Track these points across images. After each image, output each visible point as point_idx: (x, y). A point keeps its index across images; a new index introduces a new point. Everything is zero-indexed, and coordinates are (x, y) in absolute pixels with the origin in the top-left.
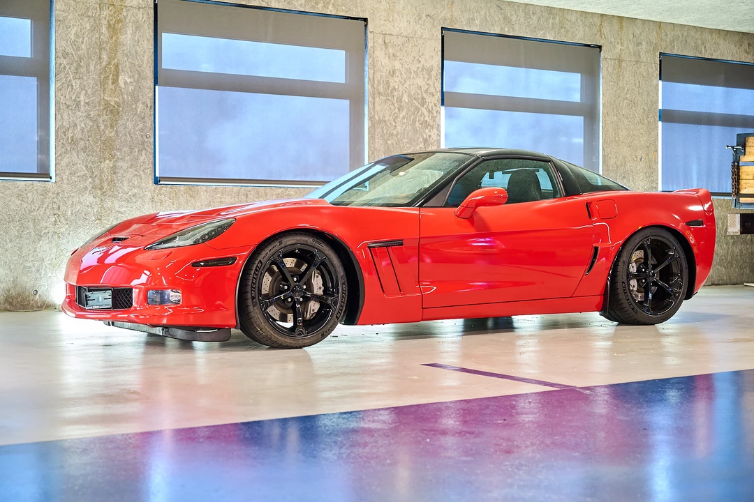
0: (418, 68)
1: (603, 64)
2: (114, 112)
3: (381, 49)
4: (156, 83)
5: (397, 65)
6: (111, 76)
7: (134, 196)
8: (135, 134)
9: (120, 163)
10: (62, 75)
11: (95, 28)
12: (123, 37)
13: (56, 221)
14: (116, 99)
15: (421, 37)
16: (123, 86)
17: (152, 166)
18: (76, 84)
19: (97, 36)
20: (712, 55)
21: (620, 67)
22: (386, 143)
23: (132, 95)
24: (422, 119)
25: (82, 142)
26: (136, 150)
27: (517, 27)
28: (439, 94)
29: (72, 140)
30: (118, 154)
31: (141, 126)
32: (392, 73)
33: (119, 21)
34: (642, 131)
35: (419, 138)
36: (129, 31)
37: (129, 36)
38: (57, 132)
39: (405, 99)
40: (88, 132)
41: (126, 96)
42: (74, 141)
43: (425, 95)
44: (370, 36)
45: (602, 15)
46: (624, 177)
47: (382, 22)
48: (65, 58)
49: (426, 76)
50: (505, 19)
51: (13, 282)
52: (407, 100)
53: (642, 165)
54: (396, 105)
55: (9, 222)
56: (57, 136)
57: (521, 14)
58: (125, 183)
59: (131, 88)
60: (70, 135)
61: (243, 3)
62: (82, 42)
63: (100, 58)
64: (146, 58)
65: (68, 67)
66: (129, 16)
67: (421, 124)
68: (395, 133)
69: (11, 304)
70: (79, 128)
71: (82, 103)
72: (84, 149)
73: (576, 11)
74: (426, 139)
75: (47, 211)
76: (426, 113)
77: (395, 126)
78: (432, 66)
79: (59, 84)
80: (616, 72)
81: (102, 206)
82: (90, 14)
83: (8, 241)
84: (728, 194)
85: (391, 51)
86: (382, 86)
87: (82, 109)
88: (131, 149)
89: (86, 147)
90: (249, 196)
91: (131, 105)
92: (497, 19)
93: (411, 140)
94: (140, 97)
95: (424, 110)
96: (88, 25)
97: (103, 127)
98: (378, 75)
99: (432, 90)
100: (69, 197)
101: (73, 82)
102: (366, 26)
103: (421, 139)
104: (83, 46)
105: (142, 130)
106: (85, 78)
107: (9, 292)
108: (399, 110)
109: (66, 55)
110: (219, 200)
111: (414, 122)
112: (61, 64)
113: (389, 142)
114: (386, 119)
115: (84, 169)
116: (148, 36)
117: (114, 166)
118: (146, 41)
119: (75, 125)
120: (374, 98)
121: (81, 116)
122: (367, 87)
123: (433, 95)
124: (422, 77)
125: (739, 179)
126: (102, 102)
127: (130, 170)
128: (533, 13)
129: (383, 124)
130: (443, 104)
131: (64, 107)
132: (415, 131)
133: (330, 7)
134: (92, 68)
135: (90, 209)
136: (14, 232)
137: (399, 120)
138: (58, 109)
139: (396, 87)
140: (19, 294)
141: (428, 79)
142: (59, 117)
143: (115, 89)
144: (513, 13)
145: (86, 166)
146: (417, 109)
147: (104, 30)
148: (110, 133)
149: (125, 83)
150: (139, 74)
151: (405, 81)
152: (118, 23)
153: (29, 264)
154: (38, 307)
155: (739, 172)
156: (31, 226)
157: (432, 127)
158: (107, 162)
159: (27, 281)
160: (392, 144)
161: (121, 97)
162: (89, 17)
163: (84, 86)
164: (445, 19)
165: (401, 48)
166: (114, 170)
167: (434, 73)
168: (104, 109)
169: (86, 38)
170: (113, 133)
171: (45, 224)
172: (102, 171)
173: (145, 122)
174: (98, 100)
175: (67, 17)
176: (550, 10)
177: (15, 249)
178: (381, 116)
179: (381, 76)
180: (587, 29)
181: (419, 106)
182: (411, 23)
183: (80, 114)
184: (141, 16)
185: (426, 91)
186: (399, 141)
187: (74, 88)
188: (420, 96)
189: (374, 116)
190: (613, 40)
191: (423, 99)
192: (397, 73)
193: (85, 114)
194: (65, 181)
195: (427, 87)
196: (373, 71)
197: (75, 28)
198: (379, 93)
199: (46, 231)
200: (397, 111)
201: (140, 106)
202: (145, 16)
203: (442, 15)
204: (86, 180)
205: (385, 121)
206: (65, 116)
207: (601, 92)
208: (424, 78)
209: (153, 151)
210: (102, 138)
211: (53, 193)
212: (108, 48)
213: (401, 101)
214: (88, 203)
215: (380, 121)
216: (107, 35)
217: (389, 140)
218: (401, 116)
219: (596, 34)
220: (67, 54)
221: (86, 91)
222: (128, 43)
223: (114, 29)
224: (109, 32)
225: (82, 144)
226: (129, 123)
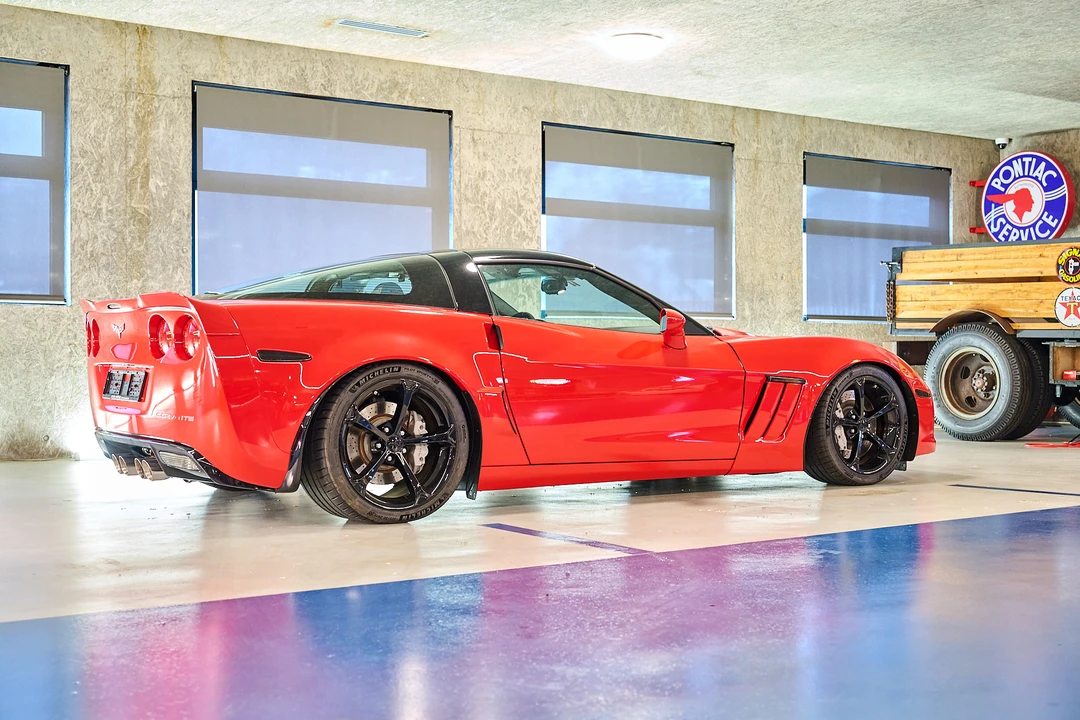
0: (514, 170)
1: (737, 166)
2: (143, 221)
3: (469, 147)
4: (194, 187)
5: (488, 165)
6: (139, 179)
8: (169, 248)
9: (151, 283)
10: (80, 177)
11: (120, 121)
12: (154, 132)
13: (71, 352)
14: (146, 207)
15: (517, 133)
16: (154, 190)
17: (190, 286)
18: (96, 188)
19: (122, 131)
20: (865, 155)
21: (756, 168)
23: (165, 201)
24: (519, 230)
25: (104, 258)
26: (171, 267)
27: (632, 121)
28: (540, 201)
29: (92, 256)
30: (149, 271)
31: (176, 238)
32: (483, 175)
33: (150, 113)
34: (782, 244)
36: (162, 125)
37: (161, 131)
38: (73, 245)
39: (498, 205)
40: (111, 245)
41: (157, 203)
43: (522, 202)
44: (455, 132)
45: (735, 108)
46: (762, 299)
47: (470, 115)
48: (83, 157)
49: (524, 179)
50: (618, 111)
51: (19, 425)
52: (500, 207)
53: (784, 284)
54: (487, 213)
55: (14, 354)
56: (73, 251)
57: (638, 106)
59: (164, 194)
60: (89, 249)
61: (301, 92)
62: (104, 139)
63: (126, 158)
64: (182, 157)
65: (86, 168)
66: (162, 107)
67: (518, 236)
69: (16, 452)
70: (100, 240)
71: (104, 211)
72: (107, 266)
73: (704, 103)
75: (61, 340)
76: (523, 223)
77: (486, 239)
78: (530, 168)
79: (76, 188)
80: (751, 174)
82: (114, 104)
83: (12, 376)
84: (883, 319)
85: (481, 149)
86: (470, 190)
87: (105, 219)
88: (164, 265)
89: (108, 264)
91: (165, 214)
92: (608, 112)
94: (176, 204)
95: (521, 219)
96: (111, 117)
97: (129, 240)
98: (465, 177)
99: (532, 196)
101: (93, 186)
102: (450, 119)
104: (105, 143)
105: (177, 243)
106: (108, 181)
107: (13, 437)
108: (491, 219)
109: (84, 153)
111: (509, 232)
112: (77, 165)
114: (476, 229)
115: (106, 290)
116: (185, 131)
117: (143, 286)
118: (182, 137)
119: (96, 237)
120: (460, 205)
121: (103, 227)
122: (454, 193)
123: (532, 202)
124: (518, 180)
125: (895, 301)
126: (129, 210)
128: (652, 105)
129: (472, 236)
130: (544, 212)
131: (83, 215)
133: (407, 97)
134: (116, 169)
136: (20, 365)
137: (490, 231)
138: (74, 219)
139: (488, 192)
140: (26, 440)
141: (526, 183)
142: (75, 227)
143: (145, 194)
144: (628, 104)
145: (109, 287)
146: (513, 219)
147: (131, 123)
148: (138, 247)
149: (157, 187)
150: (174, 176)
151: (498, 186)
152: (148, 116)
153: (38, 405)
154: (50, 456)
155: (895, 292)
156: (41, 358)
157: (531, 240)
158: (135, 281)
159: (36, 425)
161: (151, 204)
162: (112, 108)
163: (107, 191)
164: (546, 112)
165: (493, 147)
166: (143, 291)
167: (532, 176)
168: (131, 218)
169: (109, 134)
170: (142, 248)
171: (58, 356)
172: (128, 292)
173: (181, 234)
174: (122, 207)
175: (85, 108)
176: (672, 101)
177: (22, 386)
178: (469, 226)
179: (470, 179)
180: (717, 124)
181: (515, 215)
182: (506, 115)
183: (102, 224)
184: (176, 107)
185: (524, 197)
187: (94, 192)
188: (516, 203)
189: (460, 227)
190: (747, 137)
191: (520, 206)
192: (489, 176)
193: (108, 224)
195: (524, 192)
196: (459, 173)
197: (96, 121)
198: (467, 200)
199: (59, 364)
200: (488, 220)
201: (175, 215)
202: (181, 107)
203: (543, 106)
205: (474, 233)
206: (83, 226)
207: (734, 198)
208: (521, 182)
209: (191, 269)
210: (129, 253)
211: (69, 319)
212: (135, 145)
213: (493, 209)
215: (468, 233)
216: (135, 129)
218: (494, 226)
219: (727, 131)
220: (86, 152)
221: (109, 197)
222: (161, 139)
223: (143, 123)
224: (137, 126)
225: (103, 260)
226: (161, 234)
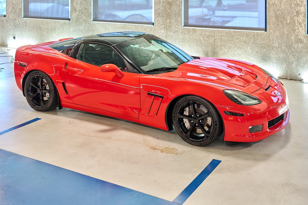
2: (170, 4)
7: (176, 31)
8: (176, 11)
9: (172, 21)
14: (171, 0)
22: (276, 13)
24: (296, 3)
26: (177, 16)
30: (171, 17)
31: (178, 8)
35: (293, 11)
38: (155, 11)
40: (163, 11)
42: (159, 14)
58: (174, 27)
60: (158, 12)
67: (295, 5)
68: (280, 9)
70: (160, 9)
71: (161, 2)
72: (162, 16)
74: (298, 11)
77: (281, 6)
81: (167, 34)
87: (161, 4)
88: (175, 16)
90: (215, 33)
91: (176, 2)
93: (289, 12)
97: (167, 9)
100: (158, 30)
103: (295, 11)
105: (179, 10)
110: (204, 34)
111: (291, 4)
113: (277, 13)
114: (276, 3)
117: (170, 21)
119: (159, 9)
126: (167, 1)
127: (175, 23)
129: (274, 5)
131: (157, 3)
132: (291, 8)
135: (163, 35)
137: (283, 3)
138: (155, 4)
142: (155, 6)
145: (162, 21)
148: (169, 11)
157: (301, 6)
158: (168, 20)
160: (279, 14)
166: (170, 23)
168: (167, 4)
170: (170, 11)
172: (167, 23)
173: (180, 7)
174: (165, 1)
178: (273, 2)
186: (282, 12)
193: (162, 5)
194: (157, 26)
201: (178, 2)
204: (162, 25)
206: (157, 6)
210: (167, 13)
211: (153, 29)
214: (163, 33)
215: (273, 4)
217: (277, 12)
225: (161, 14)
226: (175, 8)
